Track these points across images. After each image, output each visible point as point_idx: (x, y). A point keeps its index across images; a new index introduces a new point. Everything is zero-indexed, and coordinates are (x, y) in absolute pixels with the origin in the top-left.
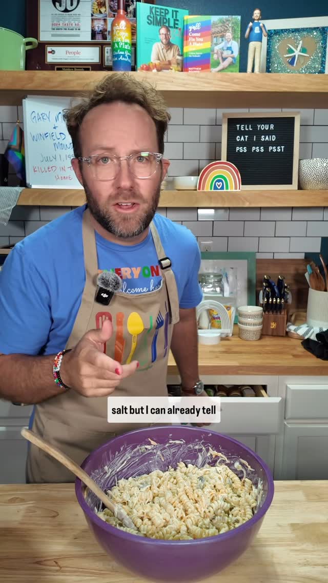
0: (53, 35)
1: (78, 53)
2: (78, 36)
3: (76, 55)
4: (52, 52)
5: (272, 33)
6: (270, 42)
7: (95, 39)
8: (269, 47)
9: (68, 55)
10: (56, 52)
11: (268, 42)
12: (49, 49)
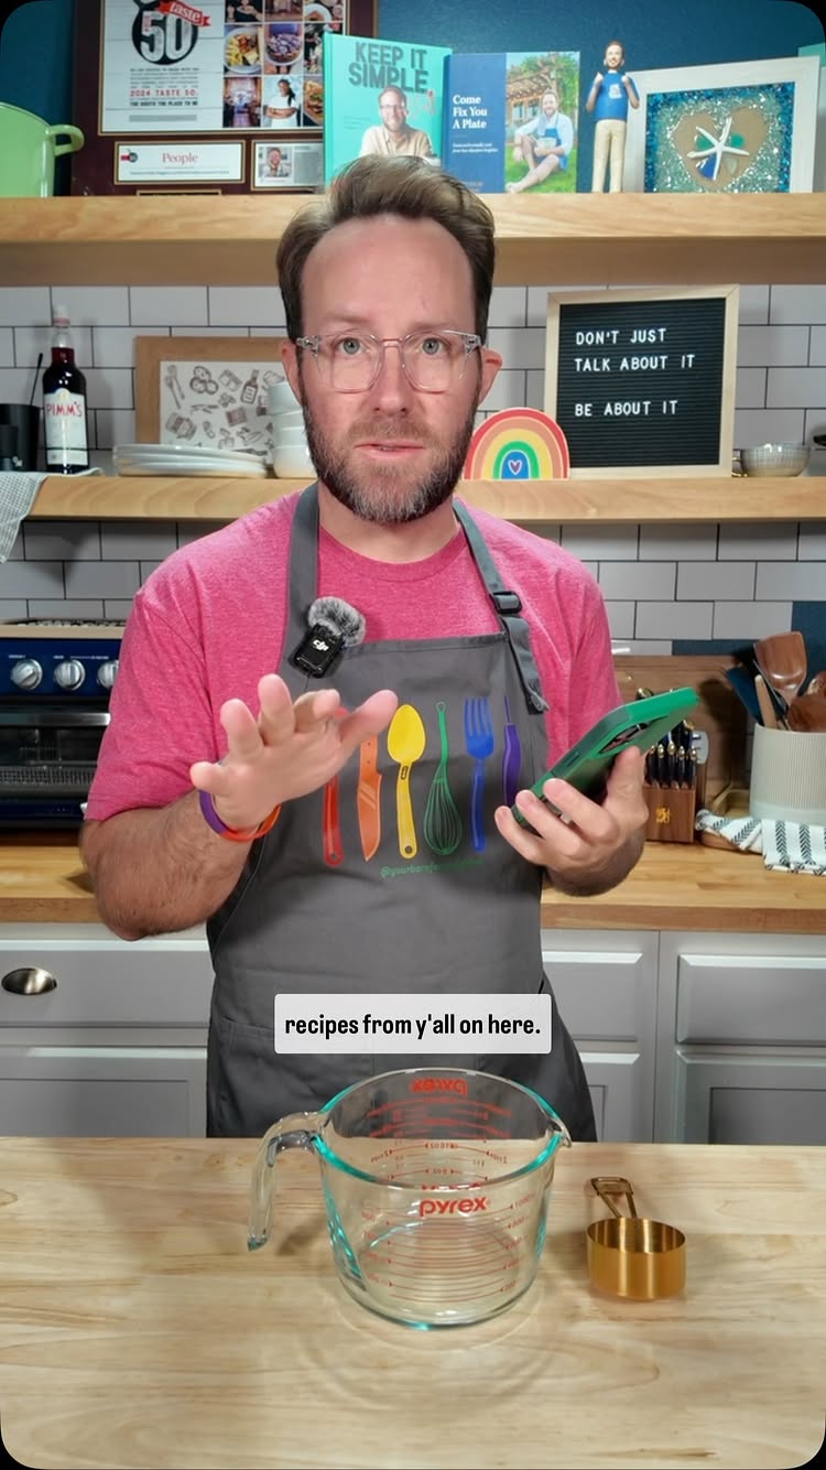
0: (133, 119)
1: (192, 158)
2: (193, 118)
3: (188, 164)
4: (131, 157)
5: (657, 103)
6: (654, 123)
7: (232, 125)
8: (652, 135)
9: (168, 163)
10: (139, 157)
11: (648, 124)
12: (123, 150)
